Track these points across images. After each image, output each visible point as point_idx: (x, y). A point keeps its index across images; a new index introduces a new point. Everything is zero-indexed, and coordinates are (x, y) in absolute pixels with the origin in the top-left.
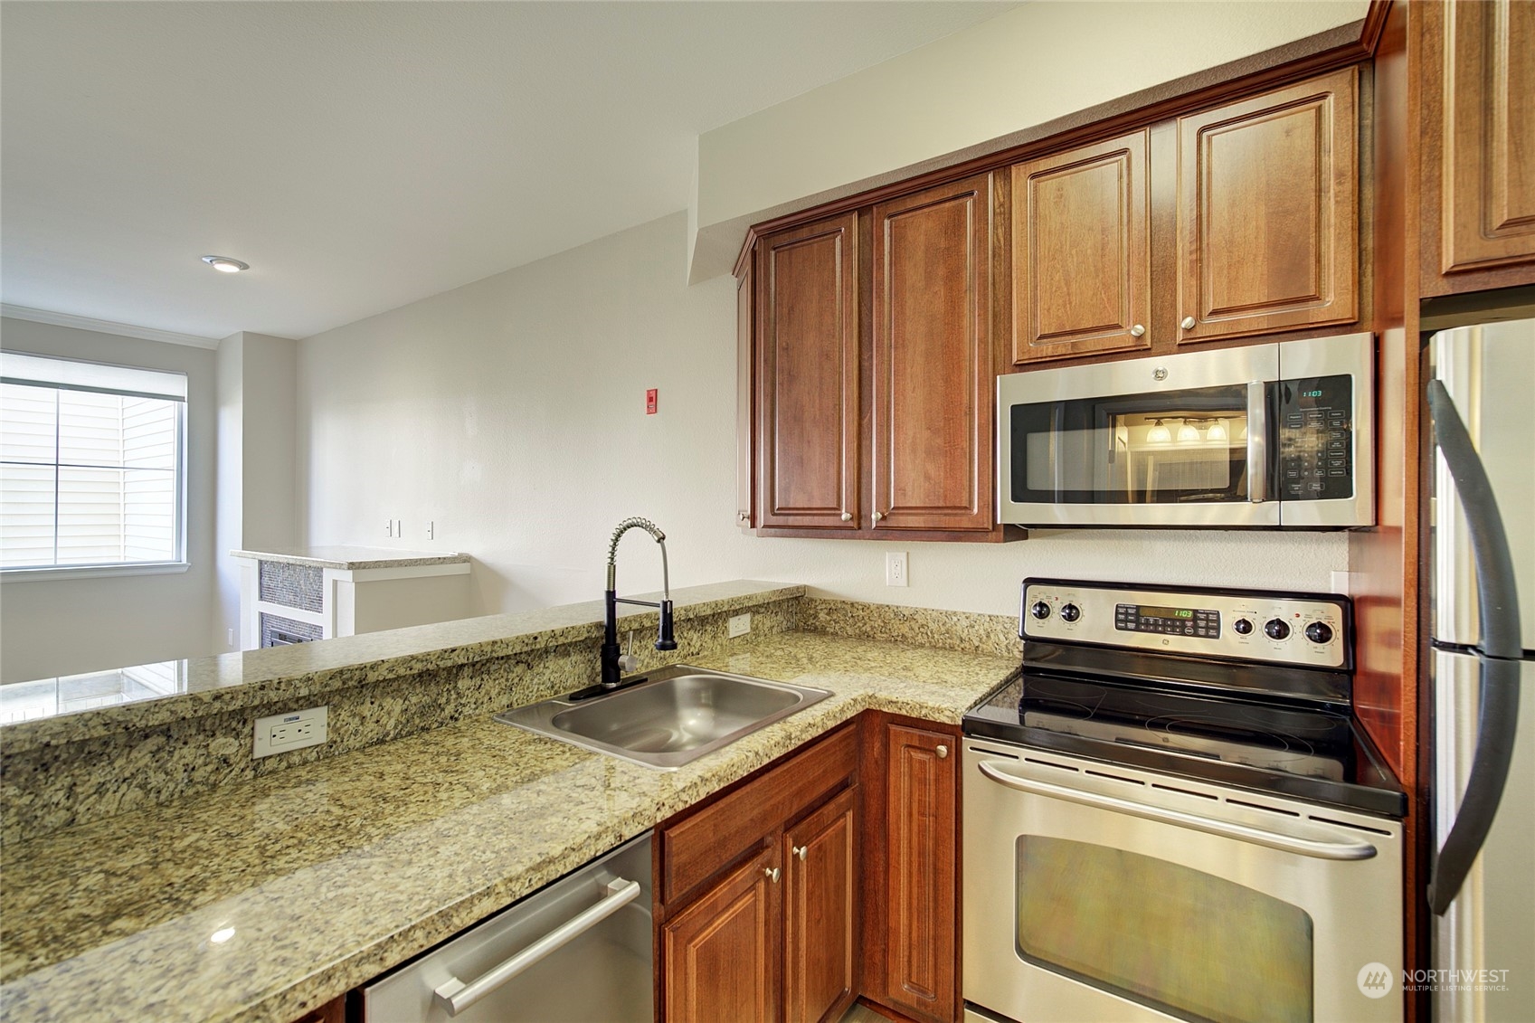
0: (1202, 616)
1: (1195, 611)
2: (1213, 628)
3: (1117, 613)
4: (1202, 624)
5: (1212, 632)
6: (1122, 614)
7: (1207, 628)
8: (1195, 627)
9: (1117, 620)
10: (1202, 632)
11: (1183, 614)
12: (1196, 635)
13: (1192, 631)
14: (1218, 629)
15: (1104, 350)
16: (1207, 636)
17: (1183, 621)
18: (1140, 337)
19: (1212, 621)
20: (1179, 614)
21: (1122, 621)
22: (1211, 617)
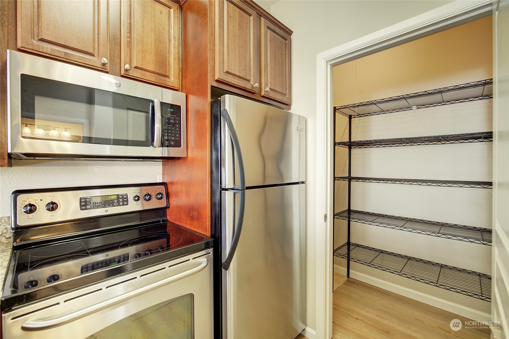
0: (121, 197)
1: (118, 195)
2: (125, 201)
3: (81, 202)
4: (121, 200)
5: (125, 203)
6: (83, 202)
7: (123, 201)
8: (118, 202)
9: (81, 206)
10: (121, 203)
11: (113, 197)
12: (119, 205)
13: (117, 204)
14: (127, 201)
15: (84, 64)
16: (123, 205)
17: (113, 201)
18: (104, 64)
19: (125, 198)
20: (111, 197)
21: (83, 206)
22: (124, 197)
